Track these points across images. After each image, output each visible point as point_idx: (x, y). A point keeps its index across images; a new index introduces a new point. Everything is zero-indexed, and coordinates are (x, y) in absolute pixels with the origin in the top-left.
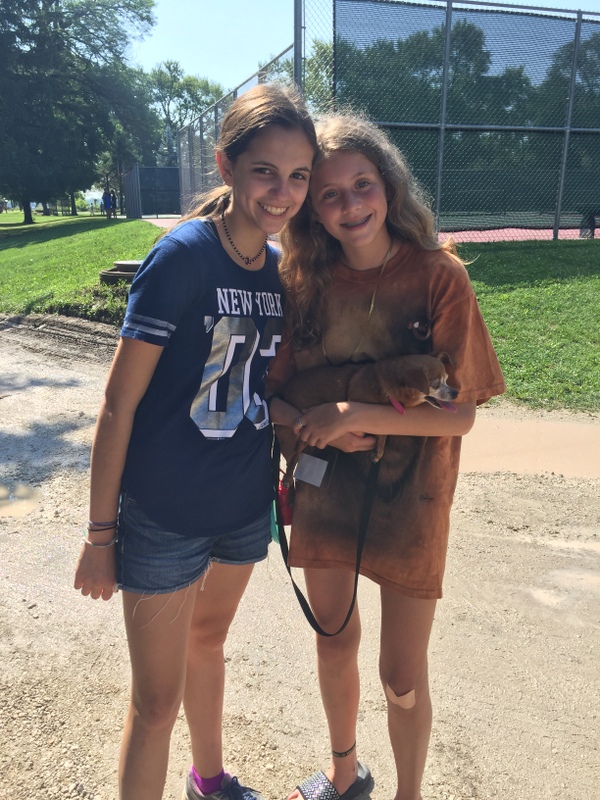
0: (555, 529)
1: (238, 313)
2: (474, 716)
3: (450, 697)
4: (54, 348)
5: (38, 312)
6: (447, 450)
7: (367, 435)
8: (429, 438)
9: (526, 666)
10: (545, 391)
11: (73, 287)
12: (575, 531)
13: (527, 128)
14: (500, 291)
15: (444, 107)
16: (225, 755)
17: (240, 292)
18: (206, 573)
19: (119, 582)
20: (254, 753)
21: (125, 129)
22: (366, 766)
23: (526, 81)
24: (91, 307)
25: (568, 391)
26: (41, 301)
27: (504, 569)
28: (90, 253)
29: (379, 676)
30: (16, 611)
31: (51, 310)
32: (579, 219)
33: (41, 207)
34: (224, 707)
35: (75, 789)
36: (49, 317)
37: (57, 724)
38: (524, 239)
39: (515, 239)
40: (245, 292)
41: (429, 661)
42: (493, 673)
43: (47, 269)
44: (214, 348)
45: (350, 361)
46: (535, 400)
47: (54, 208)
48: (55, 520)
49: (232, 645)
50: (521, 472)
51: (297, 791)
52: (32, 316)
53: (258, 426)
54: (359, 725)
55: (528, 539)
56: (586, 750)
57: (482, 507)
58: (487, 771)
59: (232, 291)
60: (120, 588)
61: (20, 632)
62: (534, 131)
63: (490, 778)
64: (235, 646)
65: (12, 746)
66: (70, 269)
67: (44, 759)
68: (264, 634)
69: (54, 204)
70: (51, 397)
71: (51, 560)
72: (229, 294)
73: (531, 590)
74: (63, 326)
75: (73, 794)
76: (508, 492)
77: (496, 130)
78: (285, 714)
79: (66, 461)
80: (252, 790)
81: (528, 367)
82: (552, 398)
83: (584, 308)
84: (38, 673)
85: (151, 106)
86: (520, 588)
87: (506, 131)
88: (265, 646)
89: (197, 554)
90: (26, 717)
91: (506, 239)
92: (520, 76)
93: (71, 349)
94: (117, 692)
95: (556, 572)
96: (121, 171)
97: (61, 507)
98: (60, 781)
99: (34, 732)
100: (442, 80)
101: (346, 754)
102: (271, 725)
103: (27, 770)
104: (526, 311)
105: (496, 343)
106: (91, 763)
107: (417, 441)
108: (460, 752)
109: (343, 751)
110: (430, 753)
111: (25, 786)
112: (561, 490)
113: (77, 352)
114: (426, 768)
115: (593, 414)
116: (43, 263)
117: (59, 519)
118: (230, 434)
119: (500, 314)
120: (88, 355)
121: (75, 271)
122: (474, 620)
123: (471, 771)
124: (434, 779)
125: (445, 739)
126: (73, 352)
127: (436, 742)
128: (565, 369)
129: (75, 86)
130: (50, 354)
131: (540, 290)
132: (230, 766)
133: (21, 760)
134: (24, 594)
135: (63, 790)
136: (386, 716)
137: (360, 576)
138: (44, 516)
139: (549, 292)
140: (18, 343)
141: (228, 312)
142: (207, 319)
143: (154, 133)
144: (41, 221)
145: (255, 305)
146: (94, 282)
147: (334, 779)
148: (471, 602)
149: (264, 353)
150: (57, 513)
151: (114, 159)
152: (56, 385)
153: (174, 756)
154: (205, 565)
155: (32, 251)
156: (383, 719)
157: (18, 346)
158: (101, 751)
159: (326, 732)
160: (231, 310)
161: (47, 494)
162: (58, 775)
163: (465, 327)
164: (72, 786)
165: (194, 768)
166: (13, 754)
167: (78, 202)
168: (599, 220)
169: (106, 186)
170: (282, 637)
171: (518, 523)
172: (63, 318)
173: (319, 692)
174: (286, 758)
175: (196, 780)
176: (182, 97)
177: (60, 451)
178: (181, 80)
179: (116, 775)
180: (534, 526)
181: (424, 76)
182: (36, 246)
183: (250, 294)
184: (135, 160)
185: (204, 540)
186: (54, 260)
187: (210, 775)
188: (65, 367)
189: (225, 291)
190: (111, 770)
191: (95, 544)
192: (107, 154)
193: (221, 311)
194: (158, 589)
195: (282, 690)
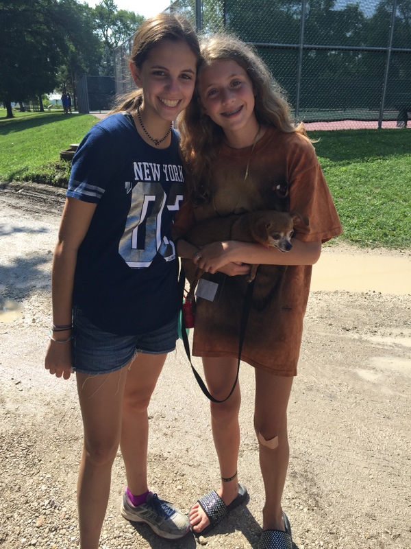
0: (375, 329)
1: (150, 179)
2: (317, 454)
3: (301, 441)
4: (30, 206)
5: (17, 180)
6: (302, 275)
7: (243, 264)
8: (289, 266)
9: (353, 421)
10: (370, 235)
11: (42, 162)
12: (388, 330)
13: (361, 48)
14: (340, 165)
15: (303, 32)
16: (149, 480)
17: (151, 164)
18: (133, 359)
19: (74, 366)
20: (169, 479)
21: (76, 48)
22: (244, 487)
23: (361, 14)
24: (54, 177)
25: (386, 235)
26: (19, 172)
27: (339, 356)
28: (52, 138)
29: (253, 428)
30: (8, 387)
31: (26, 179)
32: (396, 114)
33: (18, 106)
34: (148, 448)
35: (49, 503)
36: (25, 184)
37: (36, 461)
38: (358, 128)
39: (352, 128)
40: (155, 165)
41: (288, 418)
42: (330, 426)
43: (23, 150)
44: (133, 205)
45: (233, 213)
46: (363, 241)
47: (28, 106)
48: (33, 324)
49: (153, 407)
50: (352, 291)
51: (198, 503)
52: (14, 183)
53: (167, 259)
54: (240, 459)
55: (356, 336)
56: (393, 476)
57: (325, 315)
58: (326, 491)
59: (145, 164)
60: (75, 370)
61: (10, 400)
62: (366, 50)
63: (327, 495)
64: (157, 408)
65: (6, 476)
66: (40, 150)
67: (28, 484)
68: (176, 400)
69: (27, 103)
70: (29, 240)
71: (30, 352)
72: (142, 166)
73: (357, 370)
74: (35, 190)
75: (47, 507)
76: (343, 305)
77: (339, 49)
78: (190, 453)
79: (40, 284)
80: (167, 502)
81: (358, 218)
82: (375, 240)
83: (398, 177)
84: (22, 427)
85: (95, 32)
86: (350, 369)
87: (346, 50)
88: (176, 408)
89: (126, 347)
90: (15, 457)
91: (345, 128)
92: (357, 10)
93: (41, 206)
94: (77, 439)
95: (375, 358)
96: (74, 80)
97: (37, 316)
98: (39, 499)
99: (21, 466)
100: (301, 13)
101: (230, 479)
102: (181, 460)
103: (17, 491)
104: (358, 179)
105: (337, 202)
106: (59, 486)
107: (280, 268)
108: (307, 477)
109: (229, 477)
110: (287, 478)
111: (15, 502)
112: (379, 303)
113: (45, 208)
114: (285, 488)
115: (403, 251)
116: (20, 146)
117: (35, 324)
118: (148, 265)
119: (340, 182)
120: (53, 210)
121: (43, 152)
122: (318, 390)
123: (314, 490)
124: (290, 495)
125: (297, 469)
126: (43, 208)
127: (292, 471)
128: (384, 220)
129: (41, 18)
130: (27, 210)
131: (368, 164)
132: (153, 487)
133: (12, 485)
134: (13, 374)
135: (41, 504)
136: (258, 454)
137: (241, 362)
138: (25, 322)
139: (374, 165)
140: (4, 202)
141: (142, 179)
142: (127, 184)
143: (96, 52)
144: (19, 115)
145: (162, 174)
146: (56, 159)
147: (223, 495)
148: (316, 378)
149: (170, 208)
150: (34, 320)
151: (69, 71)
152: (32, 231)
153: (115, 481)
154: (132, 354)
155: (13, 137)
156: (256, 456)
157: (4, 205)
158: (66, 479)
159: (218, 465)
160: (144, 177)
161: (27, 307)
162: (38, 495)
163: (313, 188)
164: (47, 502)
165: (128, 489)
166: (6, 481)
167: (44, 102)
168: (410, 115)
169: (63, 91)
170: (188, 402)
171: (349, 325)
172: (35, 185)
173: (212, 439)
174: (190, 482)
175: (130, 497)
176: (117, 25)
177: (35, 277)
178: (116, 13)
179: (76, 494)
180: (360, 327)
181: (289, 10)
182: (15, 134)
183: (158, 166)
184: (84, 71)
185: (131, 338)
186: (28, 143)
187: (139, 494)
188: (38, 219)
189: (140, 164)
190: (73, 491)
191: (58, 340)
192: (64, 67)
193: (137, 178)
194: (100, 371)
195: (188, 437)
